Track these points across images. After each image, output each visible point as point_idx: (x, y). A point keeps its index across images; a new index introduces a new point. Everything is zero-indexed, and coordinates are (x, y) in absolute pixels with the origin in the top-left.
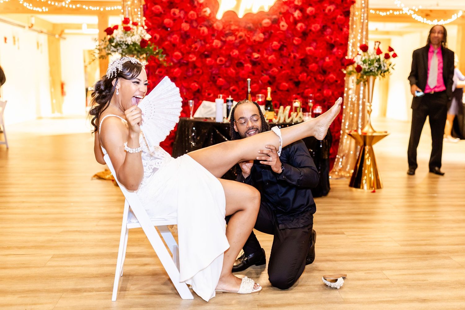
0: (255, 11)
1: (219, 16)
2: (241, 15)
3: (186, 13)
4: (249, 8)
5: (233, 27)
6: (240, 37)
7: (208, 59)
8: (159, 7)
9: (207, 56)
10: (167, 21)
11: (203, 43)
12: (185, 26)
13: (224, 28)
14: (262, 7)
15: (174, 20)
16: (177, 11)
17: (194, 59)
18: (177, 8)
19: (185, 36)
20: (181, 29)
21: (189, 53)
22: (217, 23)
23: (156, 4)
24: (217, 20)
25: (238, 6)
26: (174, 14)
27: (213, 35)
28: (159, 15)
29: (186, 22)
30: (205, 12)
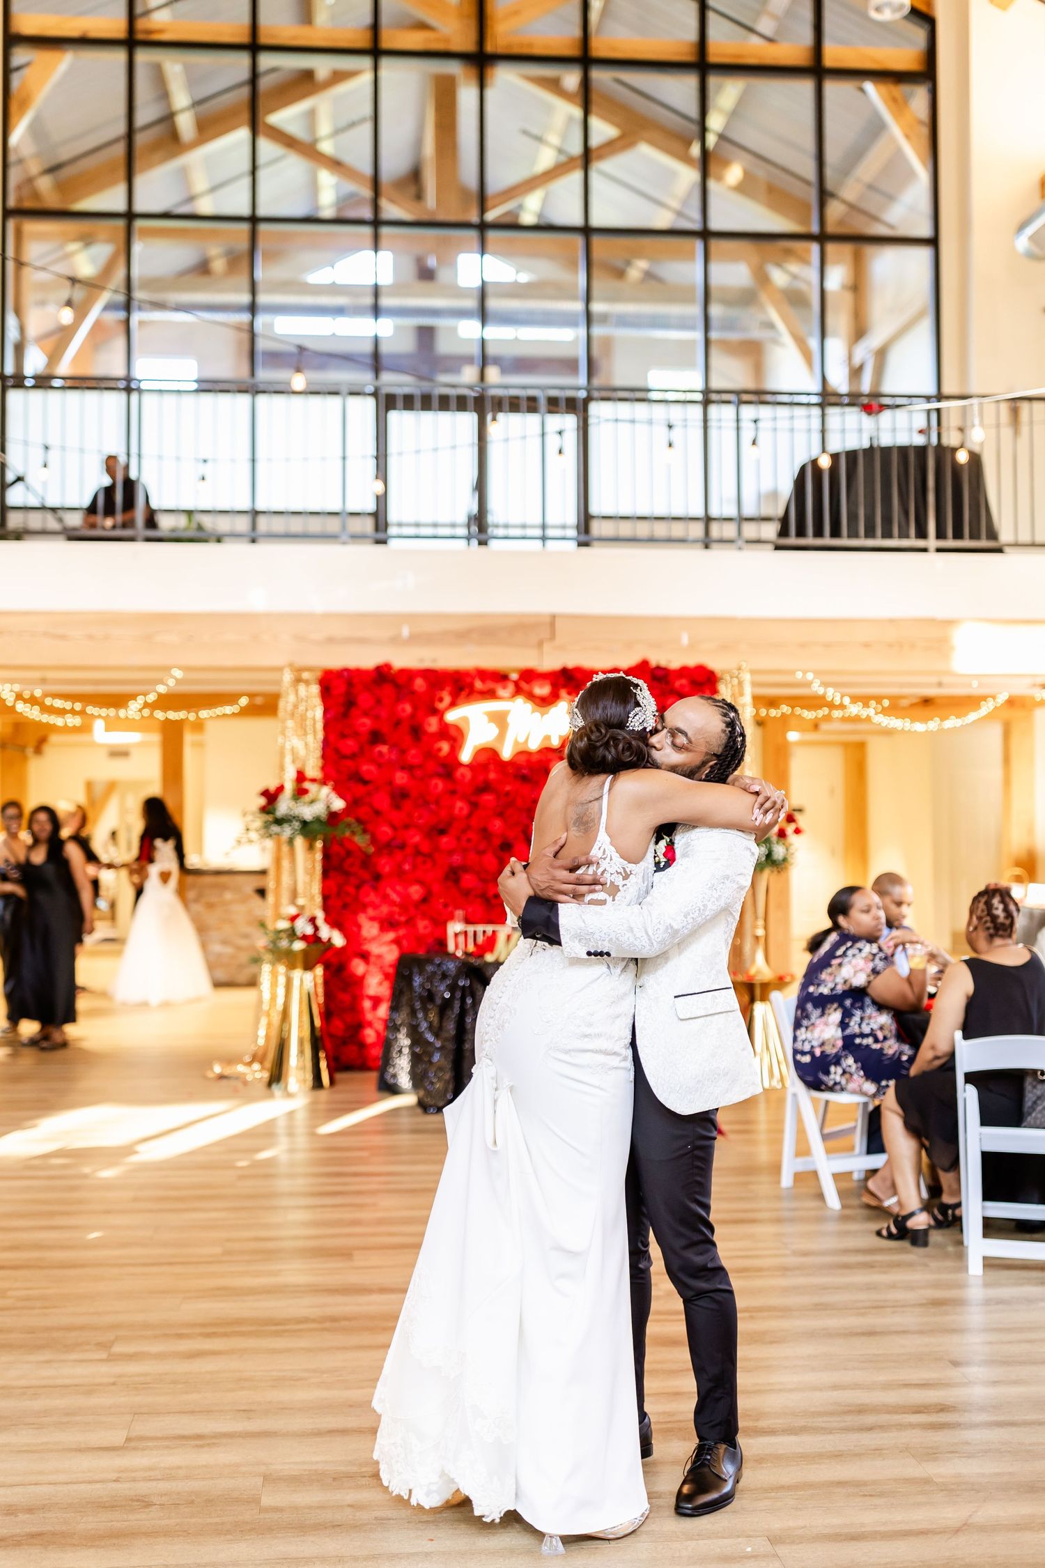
0: (534, 746)
1: (466, 756)
2: (506, 754)
3: (403, 752)
4: (521, 740)
5: (492, 776)
6: (507, 794)
7: (445, 840)
8: (350, 743)
9: (442, 832)
10: (367, 768)
11: (433, 807)
12: (401, 778)
13: (474, 777)
14: (547, 738)
15: (379, 766)
16: (384, 749)
17: (417, 839)
18: (384, 743)
19: (400, 796)
20: (391, 782)
21: (406, 827)
22: (461, 770)
23: (343, 736)
24: (461, 765)
25: (501, 736)
26: (380, 753)
27: (453, 792)
28: (353, 756)
29: (403, 768)
30: (440, 750)
